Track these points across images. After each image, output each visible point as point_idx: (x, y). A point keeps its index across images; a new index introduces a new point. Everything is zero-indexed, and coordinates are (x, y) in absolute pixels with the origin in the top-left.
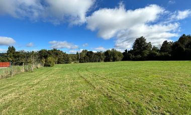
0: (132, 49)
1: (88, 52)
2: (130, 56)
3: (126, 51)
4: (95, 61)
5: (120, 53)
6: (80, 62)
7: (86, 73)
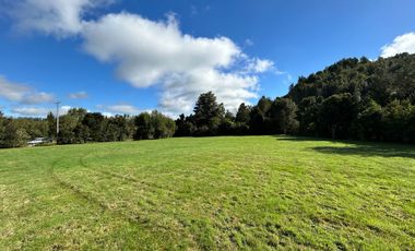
0: (194, 114)
1: (88, 115)
2: (189, 127)
3: (182, 116)
4: (110, 139)
5: (169, 120)
6: (60, 142)
7: (80, 172)
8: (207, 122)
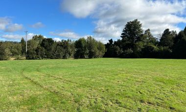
0: (121, 39)
1: (44, 40)
2: (116, 49)
3: (111, 41)
5: (100, 44)
6: (28, 58)
8: (132, 46)
